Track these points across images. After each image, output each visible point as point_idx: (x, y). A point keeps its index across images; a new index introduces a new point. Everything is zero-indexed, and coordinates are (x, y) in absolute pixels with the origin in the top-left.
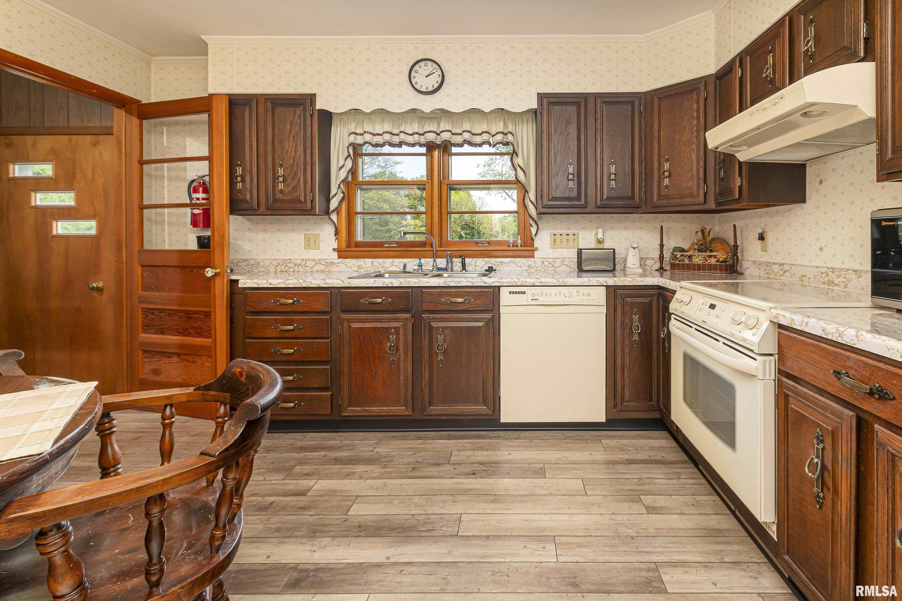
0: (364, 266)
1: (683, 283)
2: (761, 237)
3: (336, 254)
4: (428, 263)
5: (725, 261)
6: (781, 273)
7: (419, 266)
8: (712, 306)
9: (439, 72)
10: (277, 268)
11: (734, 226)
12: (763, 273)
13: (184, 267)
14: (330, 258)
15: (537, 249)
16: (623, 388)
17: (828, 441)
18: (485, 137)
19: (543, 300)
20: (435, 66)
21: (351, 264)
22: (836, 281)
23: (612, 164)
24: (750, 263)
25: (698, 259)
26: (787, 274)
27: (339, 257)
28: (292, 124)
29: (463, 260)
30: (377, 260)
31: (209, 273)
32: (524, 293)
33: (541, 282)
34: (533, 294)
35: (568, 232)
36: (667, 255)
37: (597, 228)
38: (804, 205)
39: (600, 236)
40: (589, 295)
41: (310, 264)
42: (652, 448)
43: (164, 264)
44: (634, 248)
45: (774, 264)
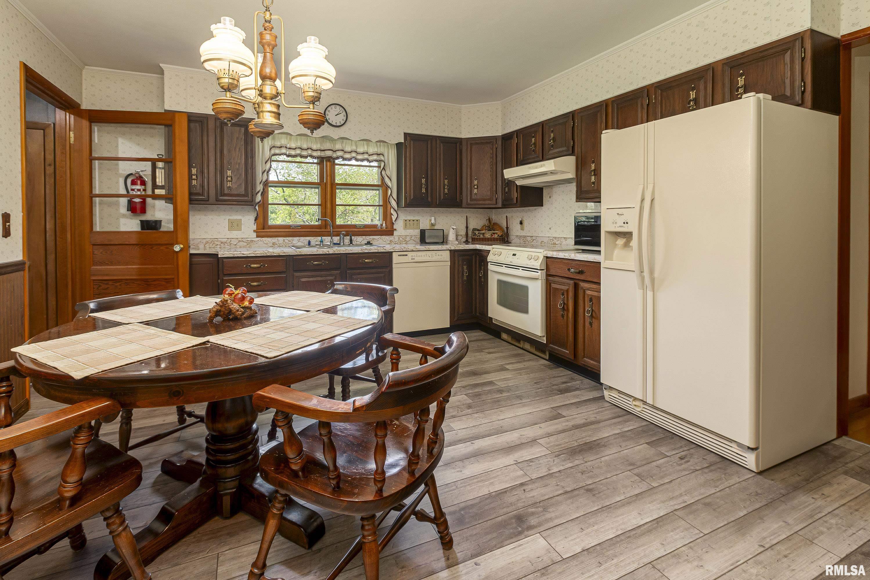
0: (277, 243)
1: (494, 246)
2: (521, 223)
3: (255, 234)
4: (327, 240)
5: (502, 236)
6: (532, 241)
7: (321, 242)
8: (514, 255)
9: (344, 113)
10: (206, 246)
11: (507, 216)
12: (522, 241)
13: (142, 245)
14: (250, 237)
15: (396, 230)
16: (459, 307)
17: (565, 294)
18: (366, 156)
19: (417, 259)
20: (341, 108)
21: (267, 242)
22: (557, 243)
23: (446, 179)
24: (515, 237)
25: (488, 235)
26: (534, 241)
27: (257, 237)
28: (237, 138)
29: (351, 237)
30: (287, 238)
31: (177, 248)
32: (407, 255)
33: (417, 249)
34: (412, 256)
35: (414, 219)
36: (470, 233)
37: (431, 216)
38: (542, 207)
39: (433, 221)
40: (441, 255)
41: (234, 242)
42: (475, 336)
43: (120, 243)
44: (453, 229)
45: (528, 236)
